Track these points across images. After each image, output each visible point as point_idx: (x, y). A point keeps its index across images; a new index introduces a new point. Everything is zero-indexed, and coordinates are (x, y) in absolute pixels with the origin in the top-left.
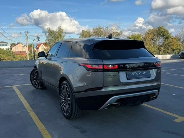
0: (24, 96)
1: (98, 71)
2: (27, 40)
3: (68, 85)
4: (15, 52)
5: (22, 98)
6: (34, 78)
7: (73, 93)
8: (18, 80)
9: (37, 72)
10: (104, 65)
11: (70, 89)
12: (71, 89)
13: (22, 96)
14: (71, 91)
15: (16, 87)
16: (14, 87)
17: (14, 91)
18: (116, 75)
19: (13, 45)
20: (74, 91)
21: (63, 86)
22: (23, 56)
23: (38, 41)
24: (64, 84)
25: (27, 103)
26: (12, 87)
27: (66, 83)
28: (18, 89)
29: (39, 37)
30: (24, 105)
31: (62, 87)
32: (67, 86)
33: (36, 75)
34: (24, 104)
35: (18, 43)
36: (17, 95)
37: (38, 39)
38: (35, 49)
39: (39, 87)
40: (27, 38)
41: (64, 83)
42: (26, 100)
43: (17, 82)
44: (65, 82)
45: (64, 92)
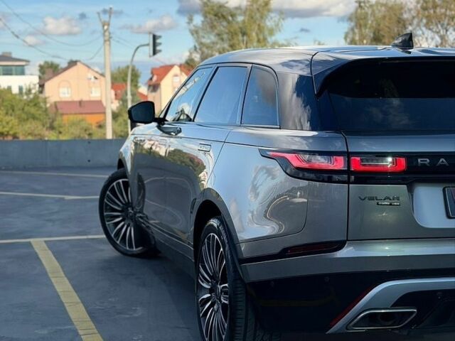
0: (70, 280)
1: (330, 180)
2: (107, 52)
3: (223, 232)
4: (55, 103)
5: (63, 286)
6: (116, 211)
7: (237, 264)
8: (54, 217)
9: (126, 185)
10: (348, 155)
11: (227, 248)
12: (230, 249)
13: (66, 279)
14: (232, 256)
15: (45, 245)
16: (39, 245)
17: (38, 258)
18: (398, 199)
19: (49, 71)
20: (240, 257)
21: (209, 239)
22: (92, 120)
23: (155, 52)
24: (212, 228)
25: (77, 303)
26: (30, 243)
27: (215, 225)
28: (53, 253)
29: (160, 37)
30: (68, 309)
31: (203, 243)
32: (219, 235)
33: (124, 198)
34: (66, 304)
35: (72, 63)
36: (45, 273)
37: (155, 45)
38: (143, 89)
39: (131, 246)
40: (108, 40)
41: (212, 225)
42: (76, 292)
43: (50, 224)
44: (214, 222)
45: (211, 264)
